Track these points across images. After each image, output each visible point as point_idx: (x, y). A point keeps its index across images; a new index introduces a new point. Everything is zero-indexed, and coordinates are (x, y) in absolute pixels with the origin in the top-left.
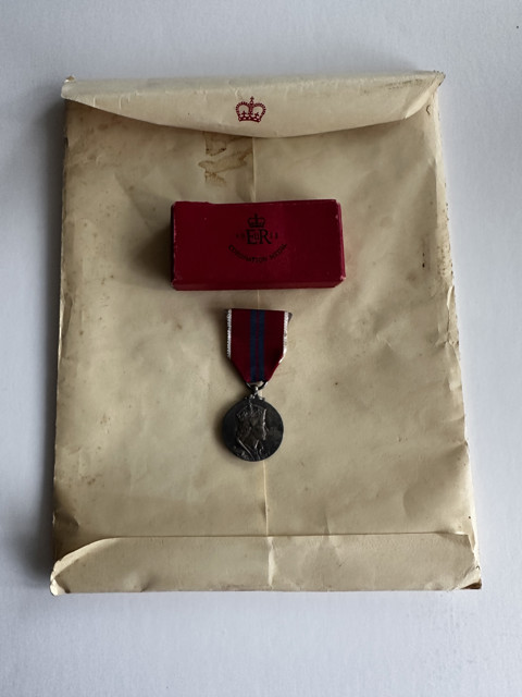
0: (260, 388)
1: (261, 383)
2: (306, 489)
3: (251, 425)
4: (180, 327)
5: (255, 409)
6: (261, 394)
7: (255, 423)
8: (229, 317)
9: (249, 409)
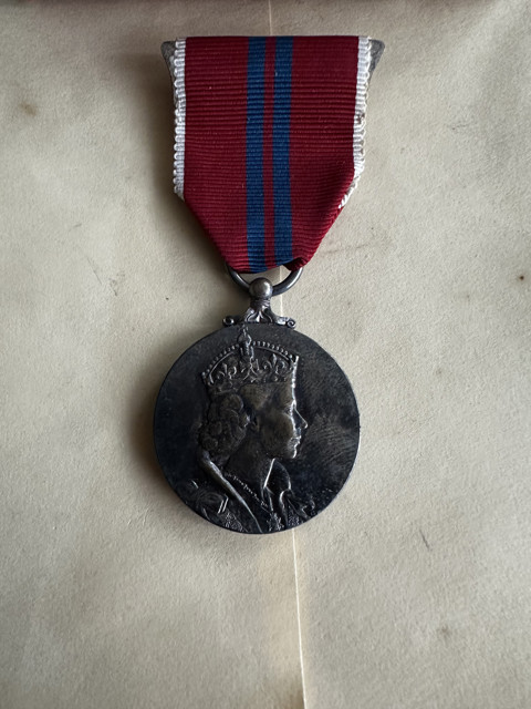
0: (278, 289)
1: (283, 273)
2: (445, 631)
3: (249, 409)
4: (29, 110)
5: (264, 354)
6: (280, 307)
7: (262, 400)
8: (179, 63)
9: (241, 355)
